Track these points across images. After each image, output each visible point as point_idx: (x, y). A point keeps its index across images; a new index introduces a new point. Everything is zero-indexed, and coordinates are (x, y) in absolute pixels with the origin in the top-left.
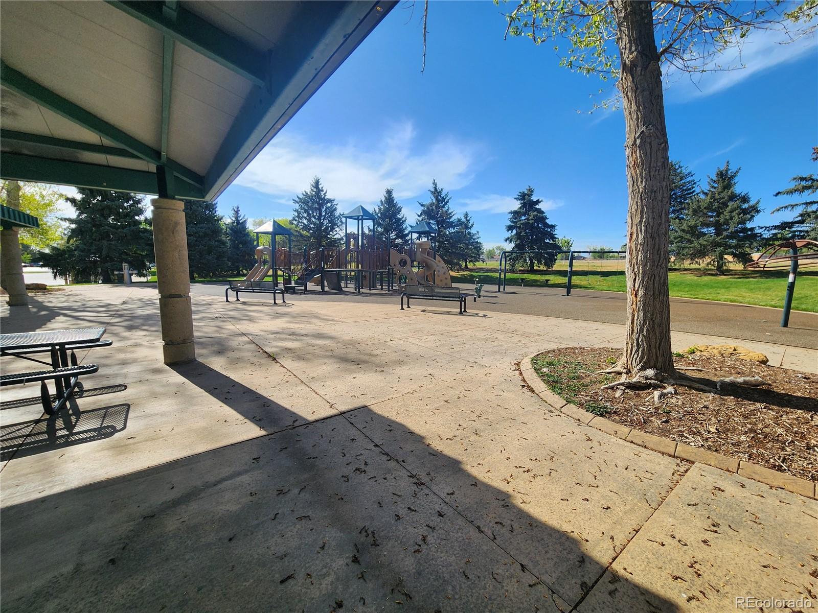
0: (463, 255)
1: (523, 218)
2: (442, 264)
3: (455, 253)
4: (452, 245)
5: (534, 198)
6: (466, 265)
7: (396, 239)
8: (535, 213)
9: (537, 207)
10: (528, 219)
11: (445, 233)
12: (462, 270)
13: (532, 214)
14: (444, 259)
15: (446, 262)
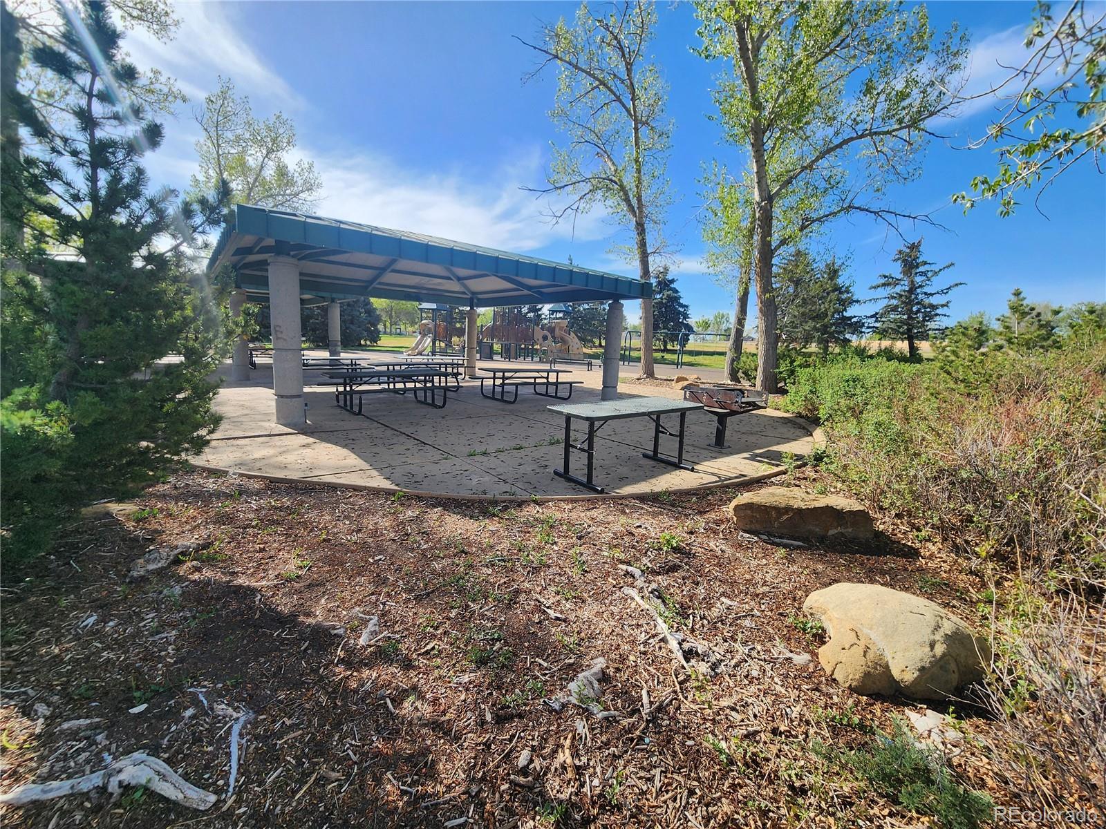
0: (596, 332)
1: (658, 296)
2: (576, 340)
3: (588, 329)
4: (587, 322)
5: (670, 277)
6: (600, 343)
7: (528, 312)
8: (669, 293)
9: (672, 286)
10: (661, 298)
11: (579, 310)
12: (596, 347)
13: (666, 293)
14: (577, 336)
15: (581, 339)
